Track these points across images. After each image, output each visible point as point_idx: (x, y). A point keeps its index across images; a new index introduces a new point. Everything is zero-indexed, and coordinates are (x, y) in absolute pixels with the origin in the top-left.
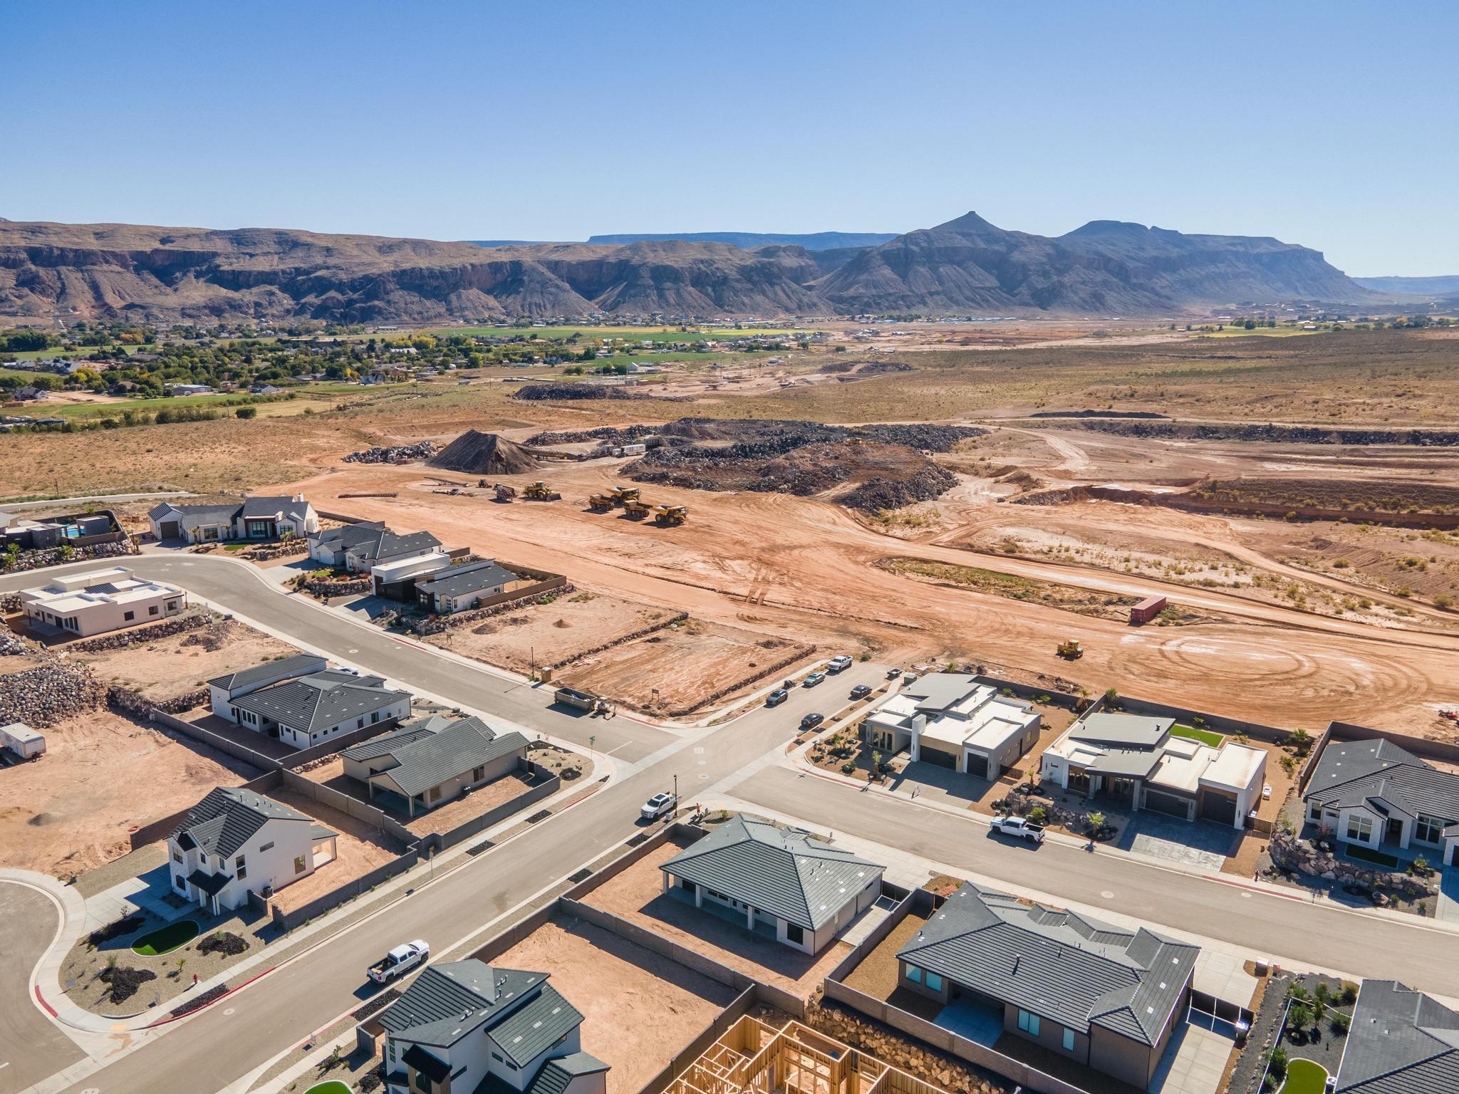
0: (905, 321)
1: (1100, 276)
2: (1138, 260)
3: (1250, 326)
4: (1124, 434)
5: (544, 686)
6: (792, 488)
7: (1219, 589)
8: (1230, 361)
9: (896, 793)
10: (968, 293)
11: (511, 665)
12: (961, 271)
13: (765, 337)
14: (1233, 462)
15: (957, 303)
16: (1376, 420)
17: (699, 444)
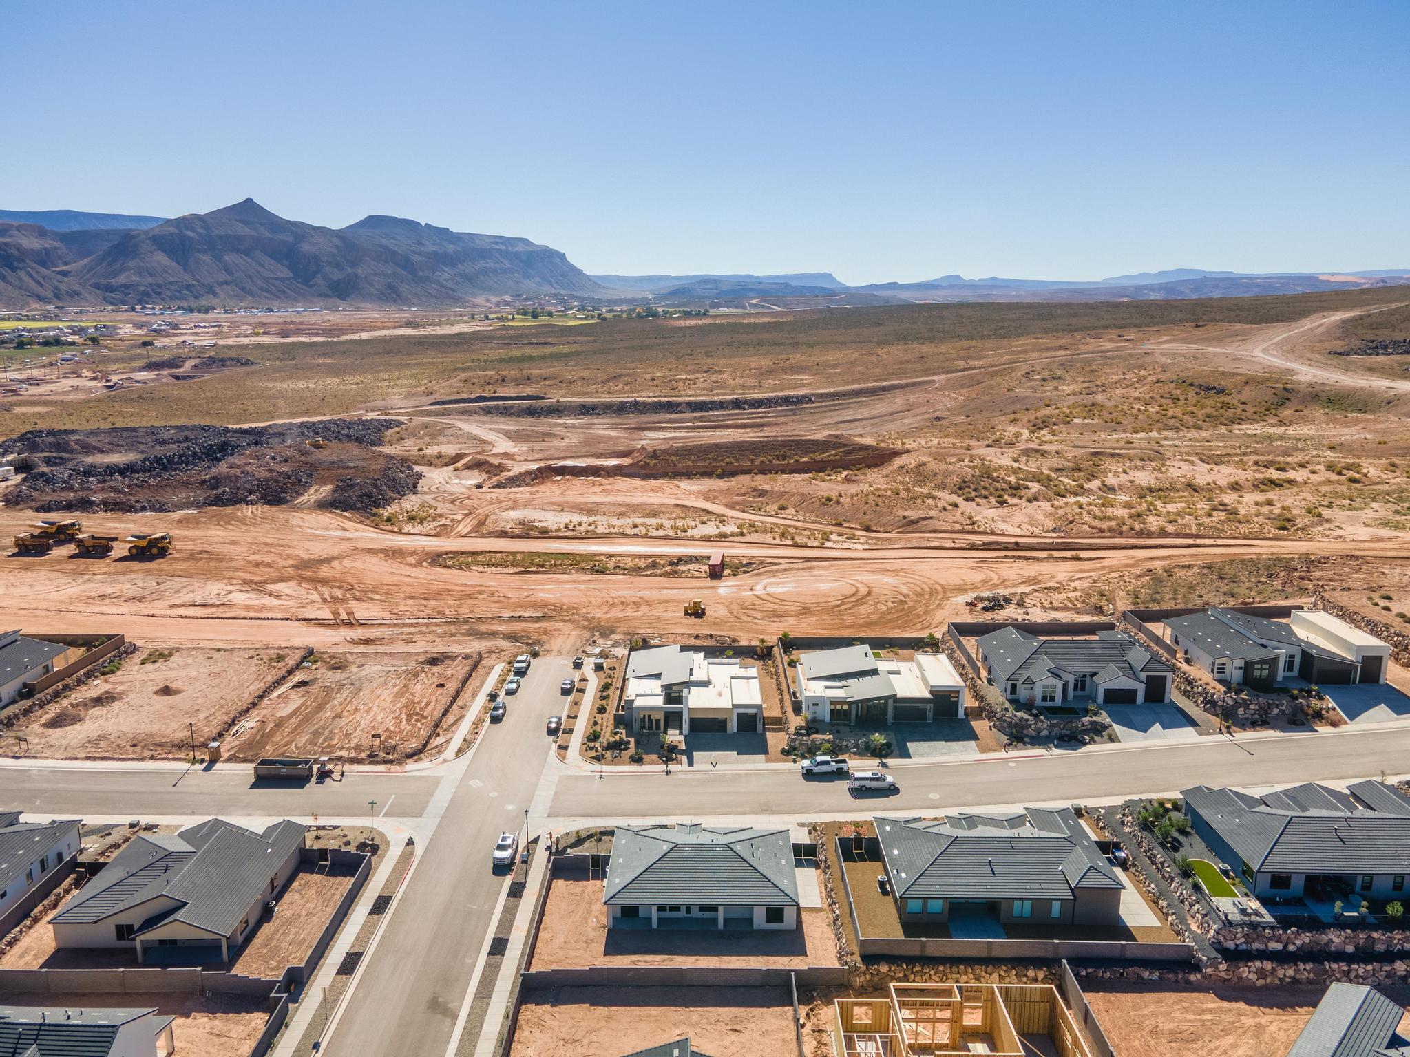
0: (199, 311)
1: (390, 269)
2: (420, 254)
3: (535, 316)
4: (519, 416)
5: (218, 766)
6: (262, 498)
7: (731, 539)
8: (548, 346)
9: (696, 767)
10: (262, 284)
11: (150, 754)
12: (249, 260)
13: (29, 331)
14: (624, 434)
15: (252, 294)
16: (705, 392)
17: (89, 460)
